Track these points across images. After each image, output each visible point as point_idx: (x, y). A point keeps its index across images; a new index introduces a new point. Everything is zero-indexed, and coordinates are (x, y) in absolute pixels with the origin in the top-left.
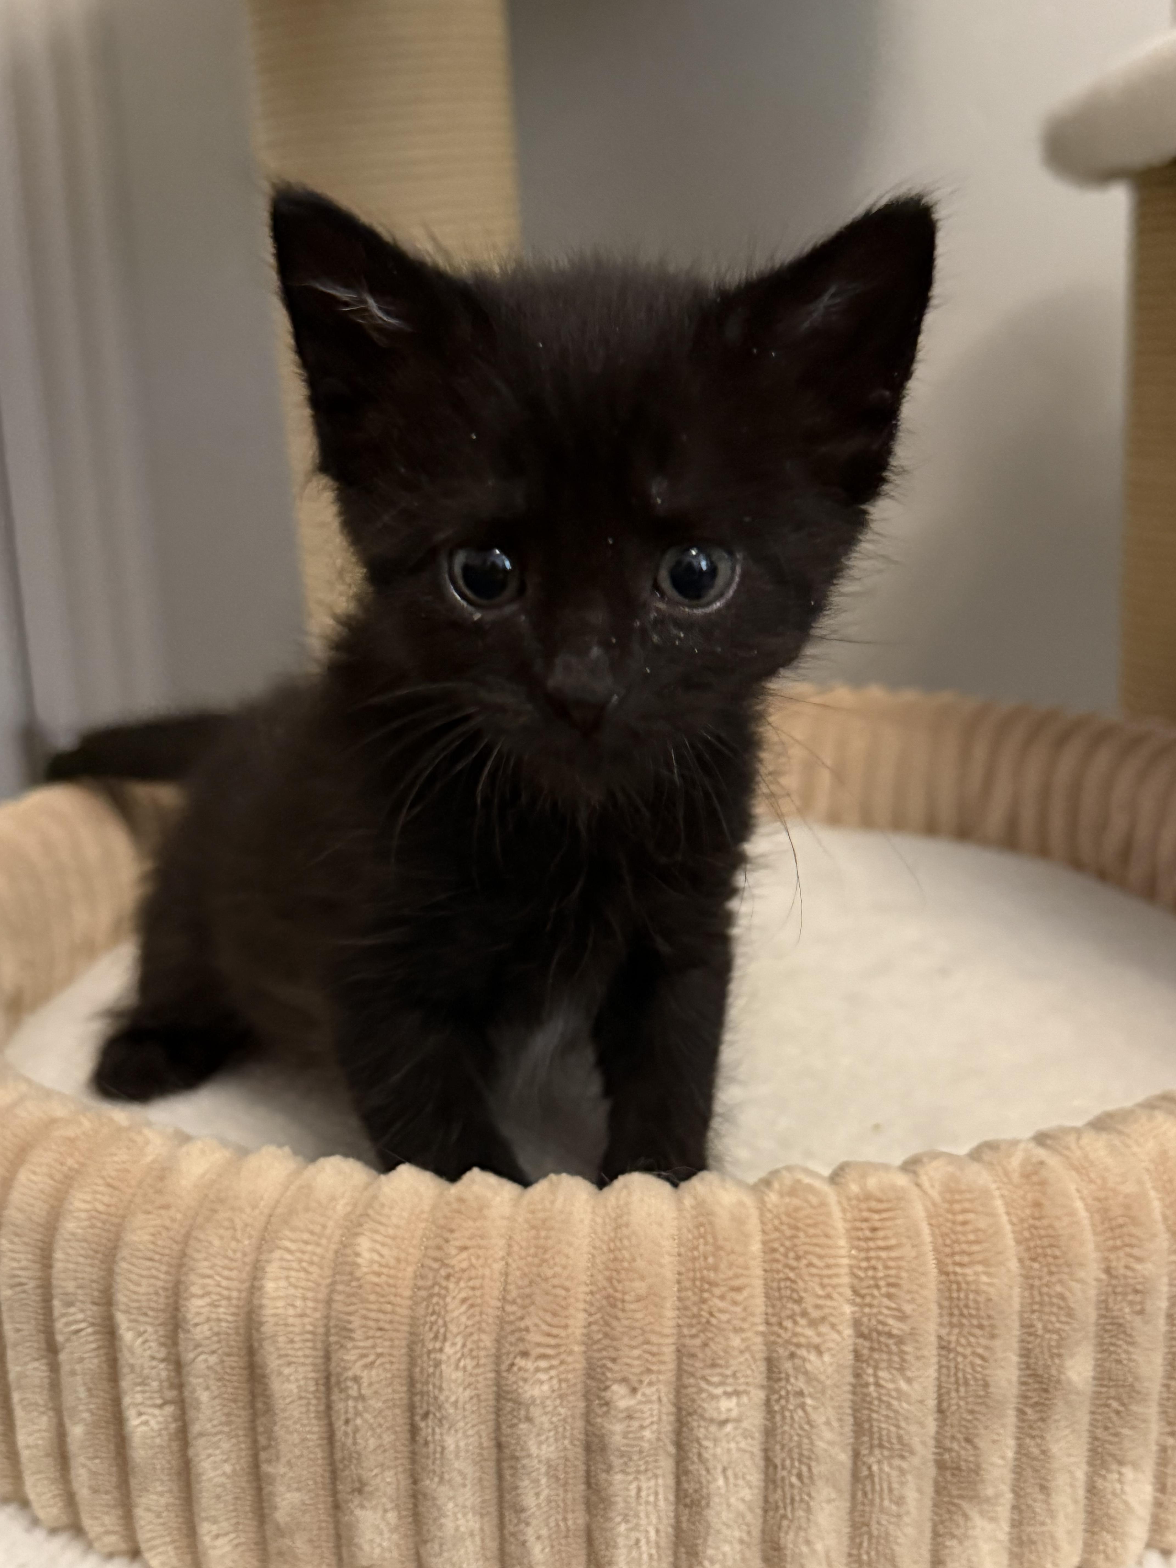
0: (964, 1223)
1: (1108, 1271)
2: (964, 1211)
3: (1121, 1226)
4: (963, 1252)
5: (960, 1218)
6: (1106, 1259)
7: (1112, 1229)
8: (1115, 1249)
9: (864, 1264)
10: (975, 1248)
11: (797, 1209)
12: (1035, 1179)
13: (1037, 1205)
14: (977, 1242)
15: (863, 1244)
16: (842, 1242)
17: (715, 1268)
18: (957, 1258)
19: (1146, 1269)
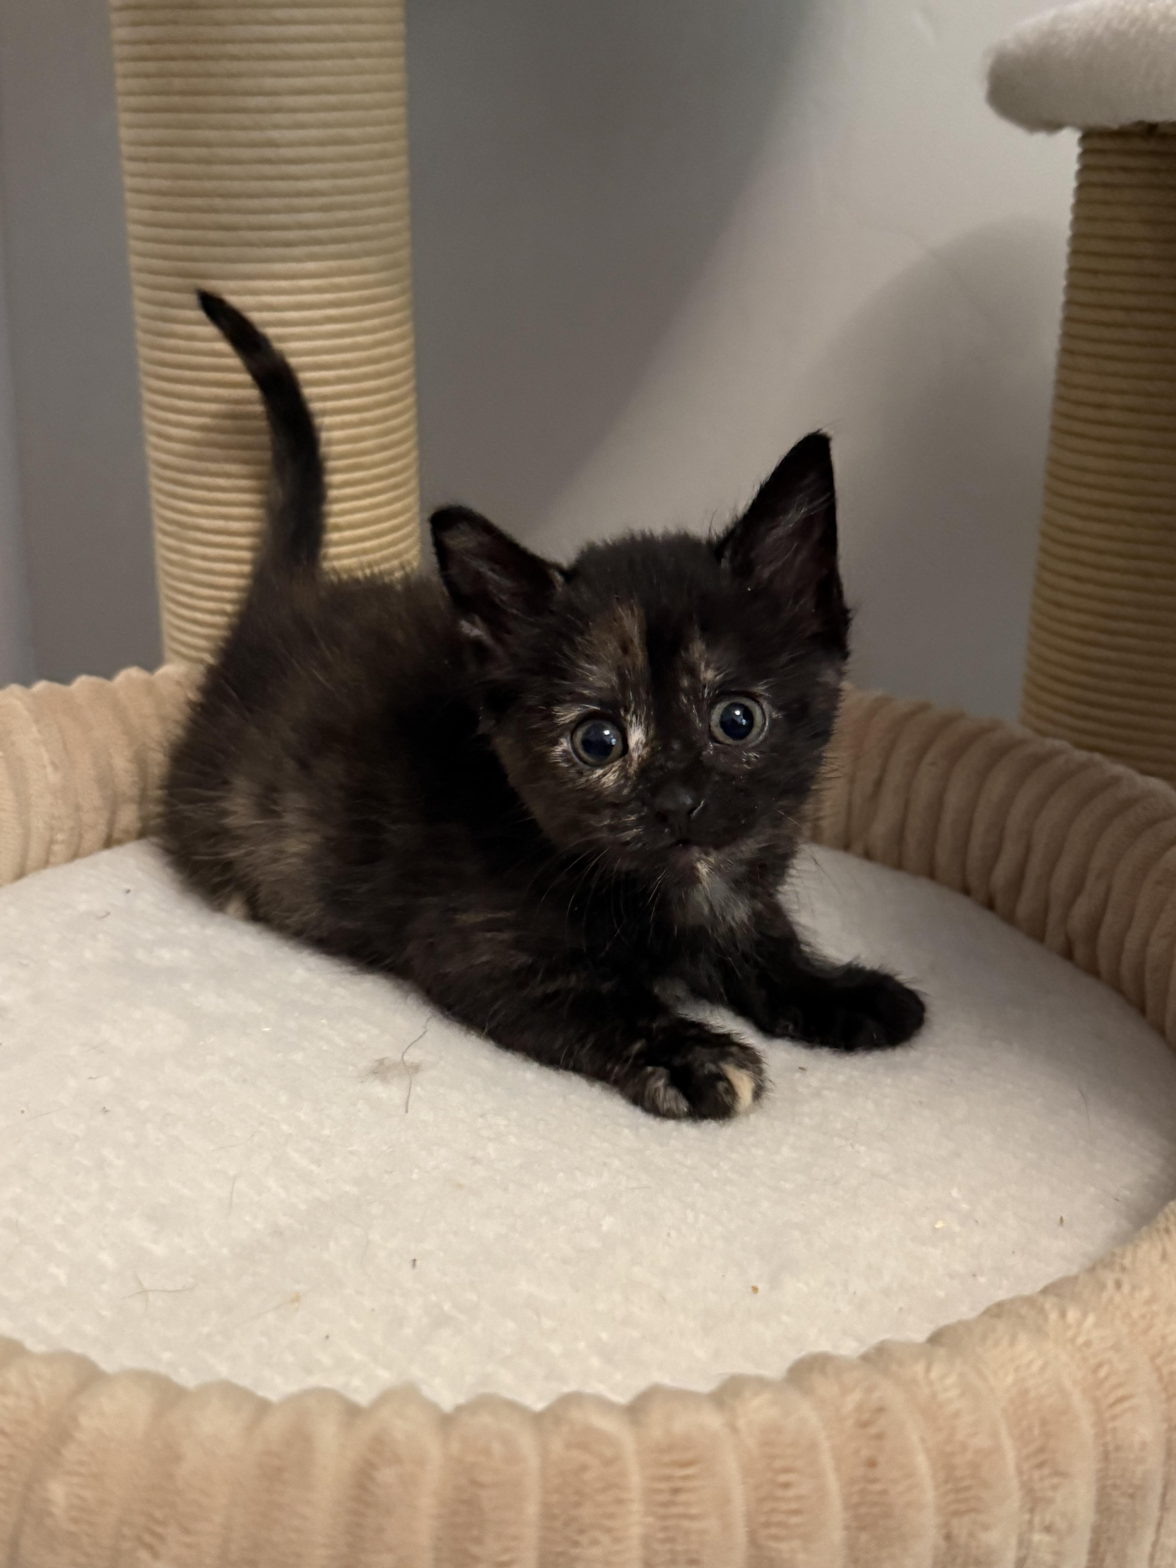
0: (786, 1486)
1: (948, 1537)
2: (787, 1470)
3: (967, 1488)
4: (779, 1524)
5: (783, 1478)
6: (946, 1524)
7: (957, 1491)
8: (957, 1514)
9: (661, 1535)
10: (794, 1520)
11: (584, 1468)
12: (873, 1430)
13: (872, 1463)
14: (796, 1512)
15: (661, 1511)
16: (636, 1507)
17: (478, 1541)
18: (774, 1531)
19: (991, 1538)
